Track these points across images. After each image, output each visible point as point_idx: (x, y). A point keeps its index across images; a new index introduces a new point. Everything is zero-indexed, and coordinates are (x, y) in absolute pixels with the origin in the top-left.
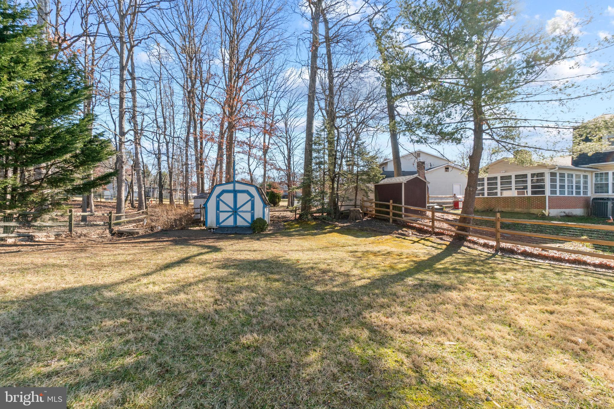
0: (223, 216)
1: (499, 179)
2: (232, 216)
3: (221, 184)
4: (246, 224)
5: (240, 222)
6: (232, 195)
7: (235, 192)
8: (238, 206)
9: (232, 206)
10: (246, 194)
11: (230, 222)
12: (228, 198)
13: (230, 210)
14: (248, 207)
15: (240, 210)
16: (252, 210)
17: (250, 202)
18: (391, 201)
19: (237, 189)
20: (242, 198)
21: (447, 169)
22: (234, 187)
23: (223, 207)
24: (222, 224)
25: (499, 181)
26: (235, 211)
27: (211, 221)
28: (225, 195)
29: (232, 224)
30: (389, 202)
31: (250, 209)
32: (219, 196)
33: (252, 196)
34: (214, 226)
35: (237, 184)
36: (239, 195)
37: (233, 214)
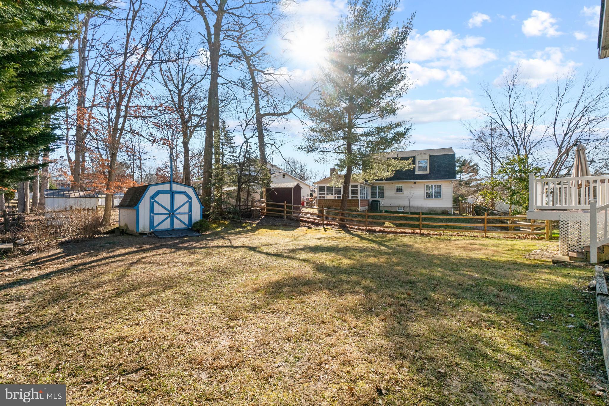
0: (157, 219)
1: (326, 187)
2: (169, 219)
4: (184, 226)
5: (177, 225)
6: (168, 196)
7: (172, 193)
8: (175, 208)
9: (169, 208)
10: (183, 195)
11: (166, 225)
12: (164, 199)
13: (166, 212)
14: (185, 209)
15: (178, 211)
16: (189, 212)
17: (188, 204)
18: (286, 202)
19: (174, 189)
20: (180, 199)
21: (284, 176)
22: (171, 187)
23: (157, 209)
24: (157, 228)
25: (326, 189)
26: (172, 214)
27: (144, 225)
28: (161, 196)
29: (169, 227)
30: (284, 203)
31: (187, 210)
32: (153, 197)
33: (190, 198)
34: (147, 231)
36: (176, 196)
37: (169, 217)
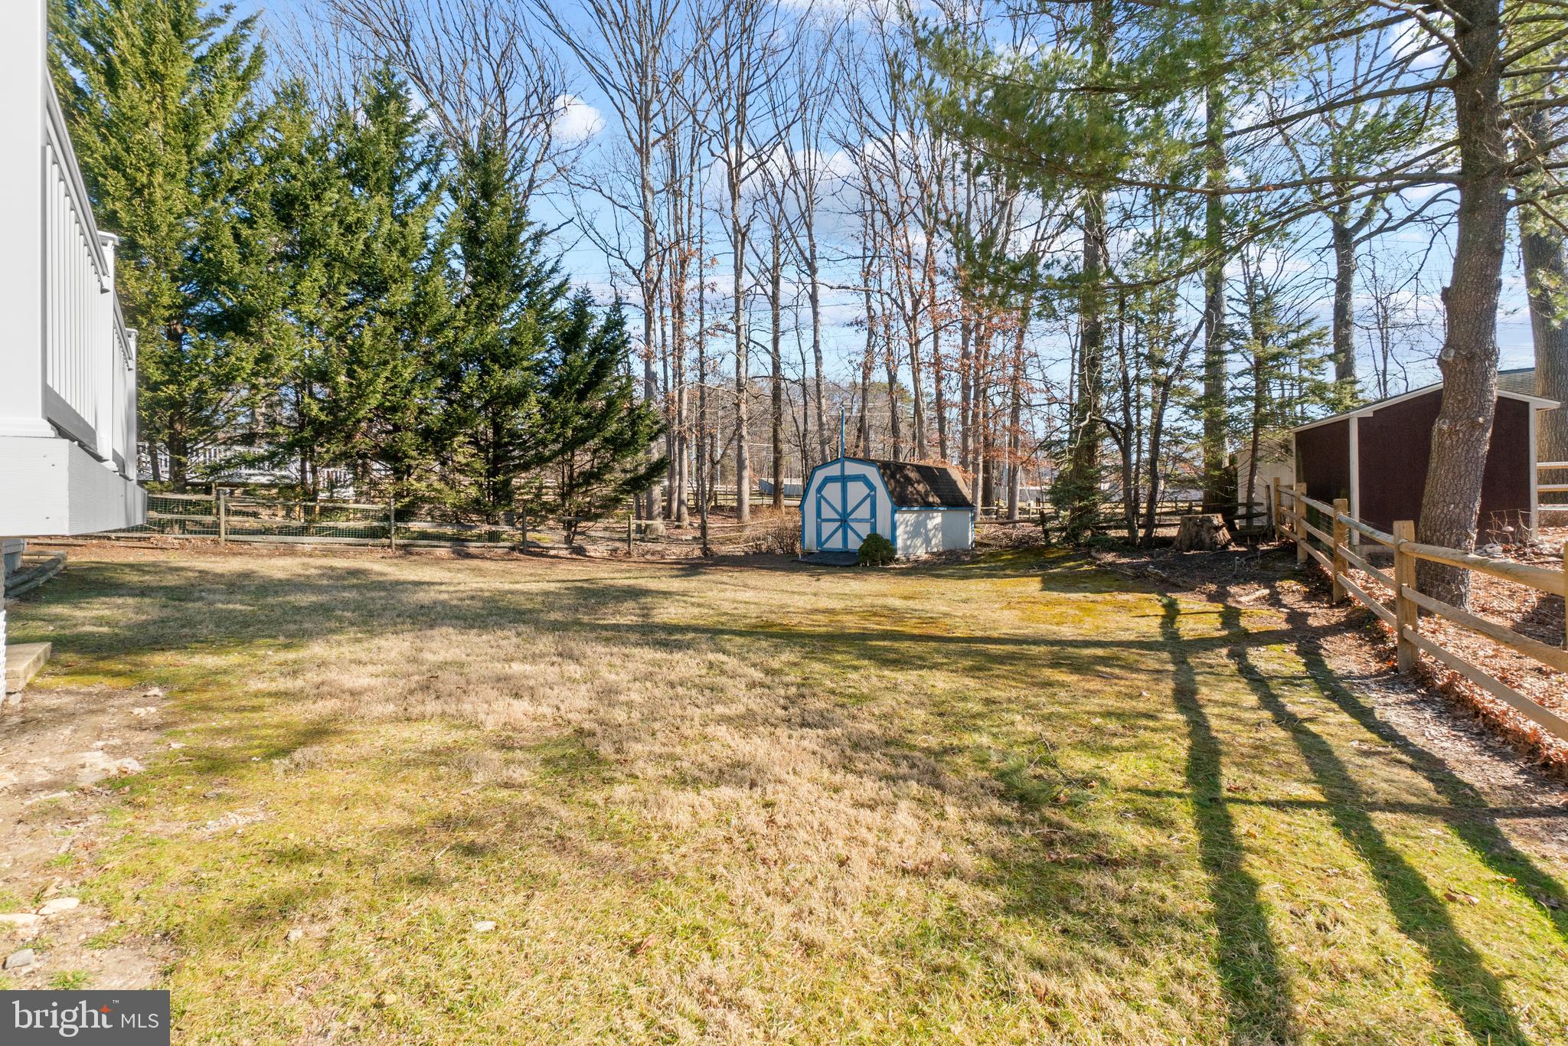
0: (827, 528)
2: (841, 530)
3: (825, 464)
4: (861, 547)
5: (852, 542)
6: (838, 485)
7: (844, 480)
8: (849, 509)
9: (840, 509)
10: (862, 484)
11: (836, 543)
12: (833, 491)
13: (837, 517)
14: (864, 512)
15: (853, 516)
16: (871, 517)
17: (869, 500)
19: (847, 473)
20: (857, 491)
22: (844, 469)
23: (826, 511)
24: (825, 546)
26: (844, 521)
27: (810, 540)
28: (829, 485)
29: (841, 547)
31: (868, 516)
32: (819, 490)
33: (872, 488)
34: (814, 549)
35: (847, 464)
36: (850, 485)
37: (841, 526)
